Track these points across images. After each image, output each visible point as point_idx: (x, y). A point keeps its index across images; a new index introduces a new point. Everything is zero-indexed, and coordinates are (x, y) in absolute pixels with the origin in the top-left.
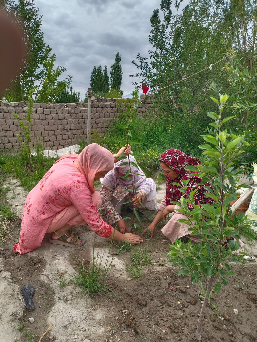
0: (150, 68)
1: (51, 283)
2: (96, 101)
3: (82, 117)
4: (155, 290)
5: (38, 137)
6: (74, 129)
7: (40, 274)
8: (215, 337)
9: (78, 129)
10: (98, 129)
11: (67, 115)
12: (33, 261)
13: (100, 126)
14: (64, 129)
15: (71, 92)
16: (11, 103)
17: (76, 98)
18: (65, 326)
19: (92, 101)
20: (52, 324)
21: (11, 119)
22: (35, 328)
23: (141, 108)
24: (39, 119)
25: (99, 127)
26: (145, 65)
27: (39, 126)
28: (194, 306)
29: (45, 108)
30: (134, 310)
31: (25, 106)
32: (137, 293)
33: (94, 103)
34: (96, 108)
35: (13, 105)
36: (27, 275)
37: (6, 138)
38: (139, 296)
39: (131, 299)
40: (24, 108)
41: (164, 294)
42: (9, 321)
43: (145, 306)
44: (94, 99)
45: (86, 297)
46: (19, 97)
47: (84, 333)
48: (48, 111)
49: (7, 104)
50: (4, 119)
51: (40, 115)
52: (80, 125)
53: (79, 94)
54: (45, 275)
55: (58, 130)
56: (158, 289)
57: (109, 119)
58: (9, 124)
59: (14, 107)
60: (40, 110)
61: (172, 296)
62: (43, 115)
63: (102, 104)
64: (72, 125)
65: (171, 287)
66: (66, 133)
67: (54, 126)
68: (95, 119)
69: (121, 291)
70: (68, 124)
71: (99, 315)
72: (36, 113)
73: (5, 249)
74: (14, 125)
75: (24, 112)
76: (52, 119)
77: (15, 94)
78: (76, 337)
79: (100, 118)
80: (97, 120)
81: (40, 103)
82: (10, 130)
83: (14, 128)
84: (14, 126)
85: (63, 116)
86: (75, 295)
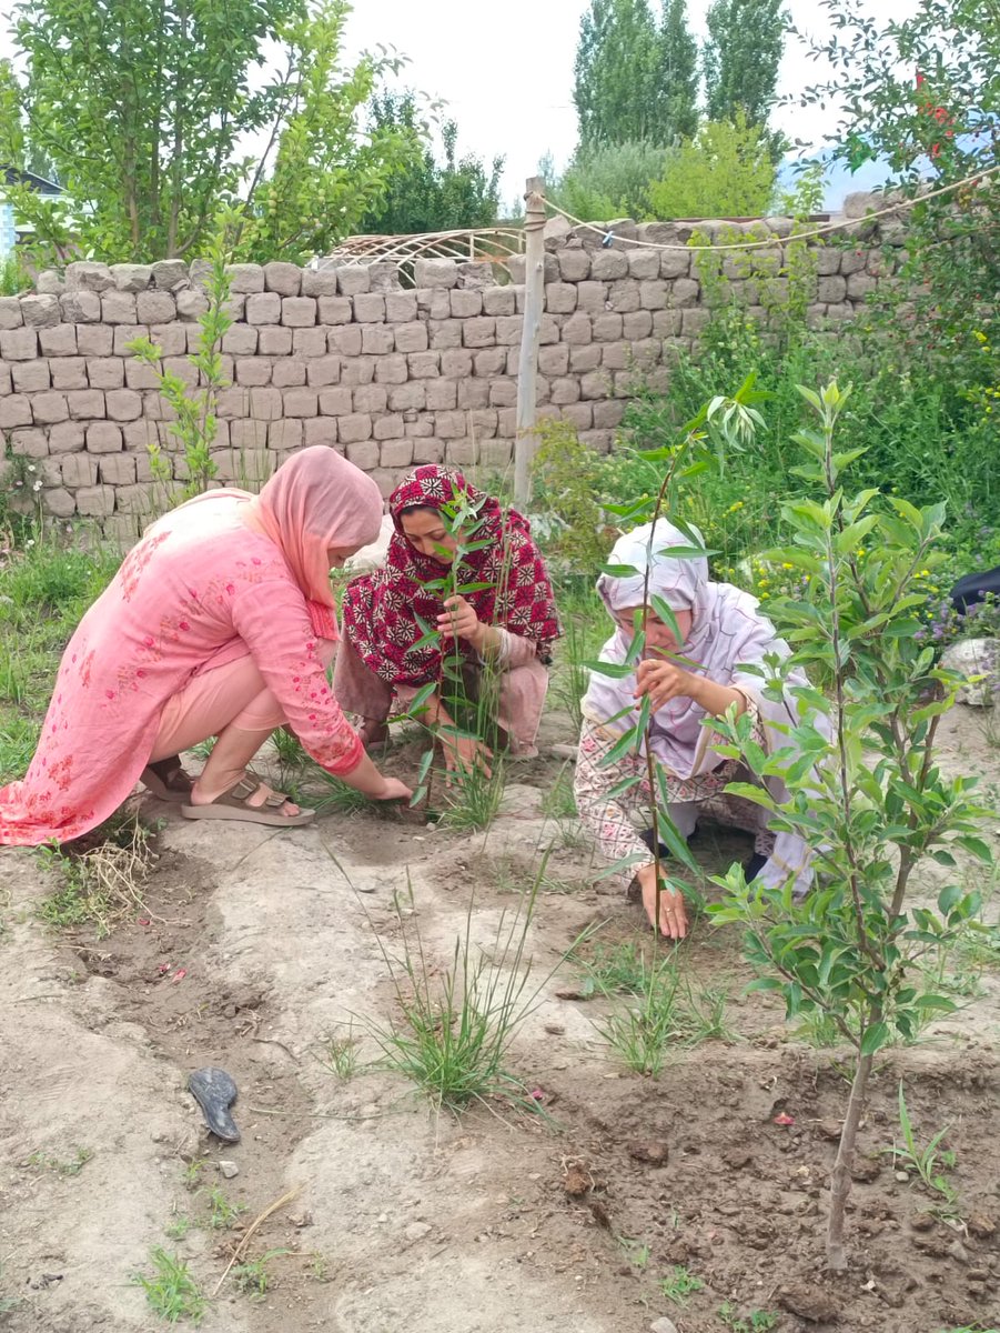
0: (888, 54)
1: (299, 1070)
2: (577, 241)
3: (491, 340)
4: (711, 1120)
5: (247, 453)
6: (443, 406)
7: (259, 1041)
8: (908, 1271)
9: (464, 406)
10: (585, 407)
11: (410, 326)
12: (232, 999)
13: (592, 390)
14: (389, 410)
15: (450, 155)
16: (117, 267)
17: (480, 193)
18: (347, 1191)
19: (552, 246)
20: (302, 1184)
21: (113, 354)
22: (242, 1191)
23: (846, 277)
24: (257, 353)
25: (590, 394)
26: (859, 36)
27: (254, 390)
28: (866, 1186)
29: (288, 291)
30: (614, 1171)
31: (188, 282)
32: (633, 1120)
33: (562, 255)
34: (574, 283)
35: (126, 280)
36: (206, 1043)
37: (83, 458)
38: (641, 1132)
39: (608, 1140)
40: (180, 296)
41: (746, 1138)
42: (152, 1157)
43: (659, 1163)
44: (561, 233)
45: (432, 1113)
46: (152, 231)
47: (413, 1209)
48: (307, 308)
49: (96, 277)
50: (78, 355)
51: (262, 329)
52: (479, 385)
53: (498, 165)
54: (279, 1044)
55: (356, 416)
56: (724, 1119)
57: (646, 343)
58: (104, 384)
59: (132, 290)
60: (263, 306)
61: (784, 1150)
62: (278, 328)
63: (607, 258)
64: (432, 382)
65: (783, 1115)
66: (400, 432)
67: (336, 390)
68: (564, 347)
69: (574, 1112)
70: (410, 378)
71: (470, 1162)
72: (244, 320)
73: (113, 958)
74: (125, 385)
75: (179, 316)
76: (327, 351)
77: (134, 216)
78: (383, 1218)
79: (593, 339)
80: (575, 354)
81: (262, 264)
82: (106, 418)
83: (125, 403)
84: (125, 392)
85: (385, 333)
86: (390, 1107)
